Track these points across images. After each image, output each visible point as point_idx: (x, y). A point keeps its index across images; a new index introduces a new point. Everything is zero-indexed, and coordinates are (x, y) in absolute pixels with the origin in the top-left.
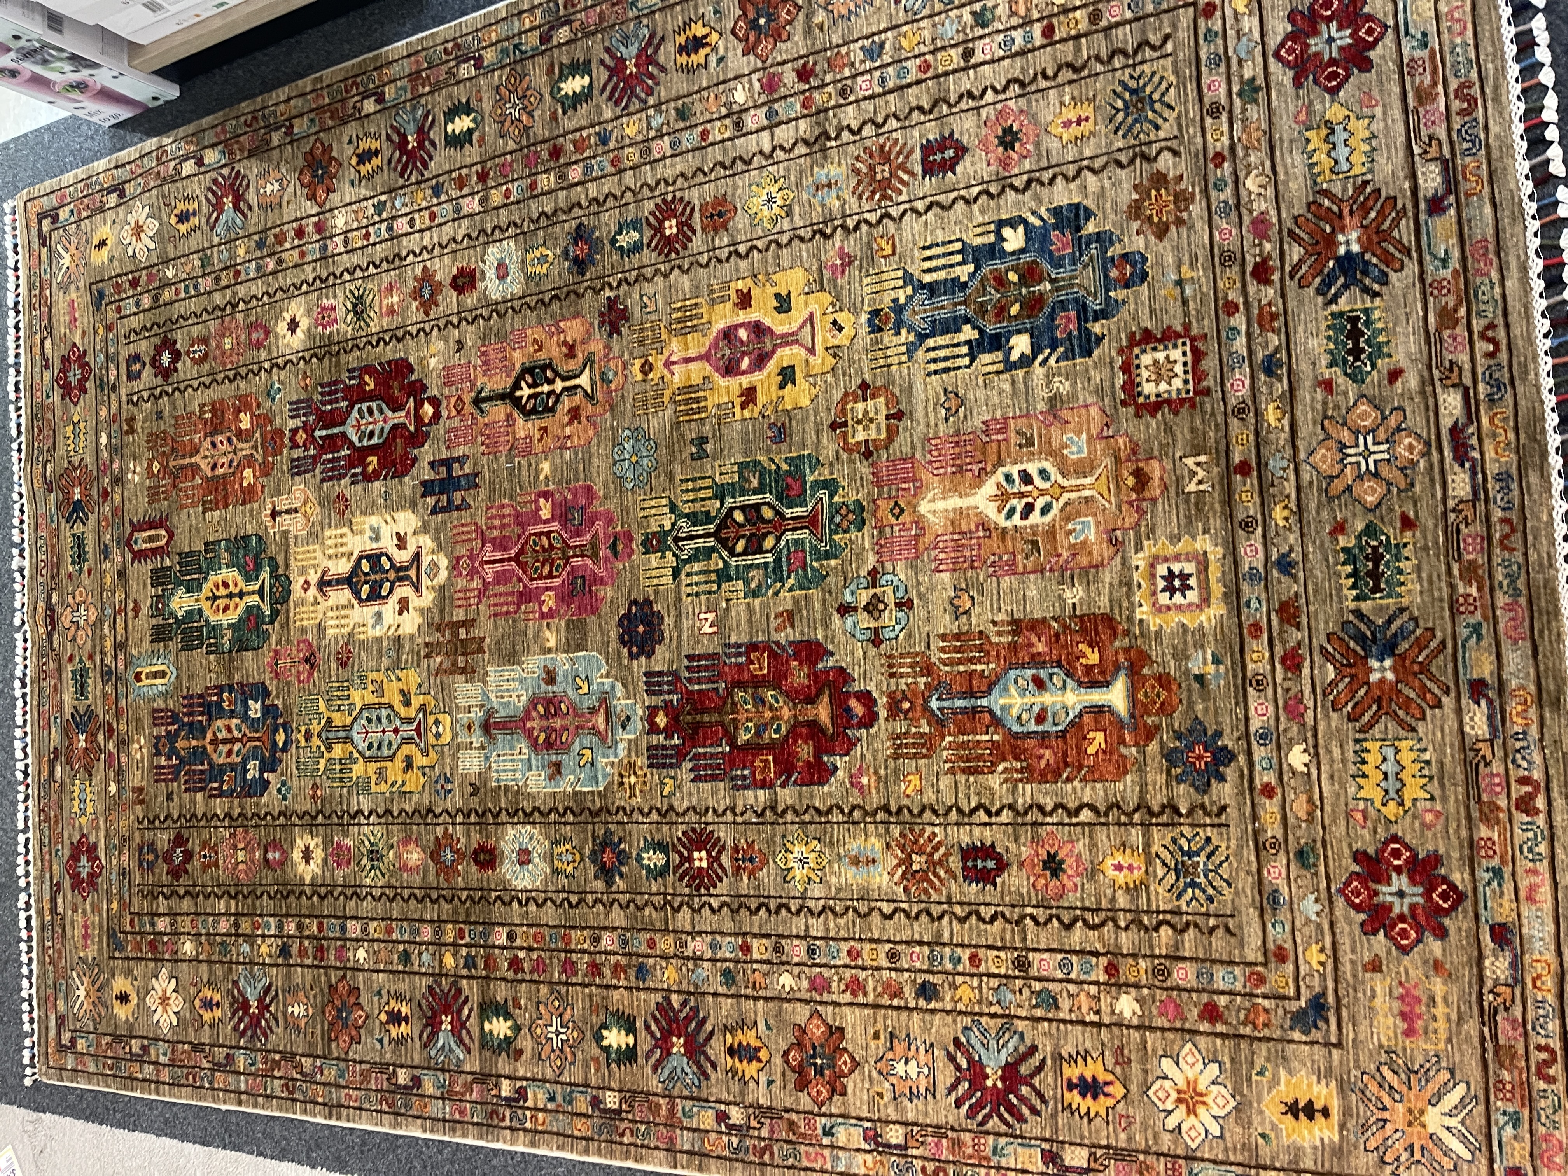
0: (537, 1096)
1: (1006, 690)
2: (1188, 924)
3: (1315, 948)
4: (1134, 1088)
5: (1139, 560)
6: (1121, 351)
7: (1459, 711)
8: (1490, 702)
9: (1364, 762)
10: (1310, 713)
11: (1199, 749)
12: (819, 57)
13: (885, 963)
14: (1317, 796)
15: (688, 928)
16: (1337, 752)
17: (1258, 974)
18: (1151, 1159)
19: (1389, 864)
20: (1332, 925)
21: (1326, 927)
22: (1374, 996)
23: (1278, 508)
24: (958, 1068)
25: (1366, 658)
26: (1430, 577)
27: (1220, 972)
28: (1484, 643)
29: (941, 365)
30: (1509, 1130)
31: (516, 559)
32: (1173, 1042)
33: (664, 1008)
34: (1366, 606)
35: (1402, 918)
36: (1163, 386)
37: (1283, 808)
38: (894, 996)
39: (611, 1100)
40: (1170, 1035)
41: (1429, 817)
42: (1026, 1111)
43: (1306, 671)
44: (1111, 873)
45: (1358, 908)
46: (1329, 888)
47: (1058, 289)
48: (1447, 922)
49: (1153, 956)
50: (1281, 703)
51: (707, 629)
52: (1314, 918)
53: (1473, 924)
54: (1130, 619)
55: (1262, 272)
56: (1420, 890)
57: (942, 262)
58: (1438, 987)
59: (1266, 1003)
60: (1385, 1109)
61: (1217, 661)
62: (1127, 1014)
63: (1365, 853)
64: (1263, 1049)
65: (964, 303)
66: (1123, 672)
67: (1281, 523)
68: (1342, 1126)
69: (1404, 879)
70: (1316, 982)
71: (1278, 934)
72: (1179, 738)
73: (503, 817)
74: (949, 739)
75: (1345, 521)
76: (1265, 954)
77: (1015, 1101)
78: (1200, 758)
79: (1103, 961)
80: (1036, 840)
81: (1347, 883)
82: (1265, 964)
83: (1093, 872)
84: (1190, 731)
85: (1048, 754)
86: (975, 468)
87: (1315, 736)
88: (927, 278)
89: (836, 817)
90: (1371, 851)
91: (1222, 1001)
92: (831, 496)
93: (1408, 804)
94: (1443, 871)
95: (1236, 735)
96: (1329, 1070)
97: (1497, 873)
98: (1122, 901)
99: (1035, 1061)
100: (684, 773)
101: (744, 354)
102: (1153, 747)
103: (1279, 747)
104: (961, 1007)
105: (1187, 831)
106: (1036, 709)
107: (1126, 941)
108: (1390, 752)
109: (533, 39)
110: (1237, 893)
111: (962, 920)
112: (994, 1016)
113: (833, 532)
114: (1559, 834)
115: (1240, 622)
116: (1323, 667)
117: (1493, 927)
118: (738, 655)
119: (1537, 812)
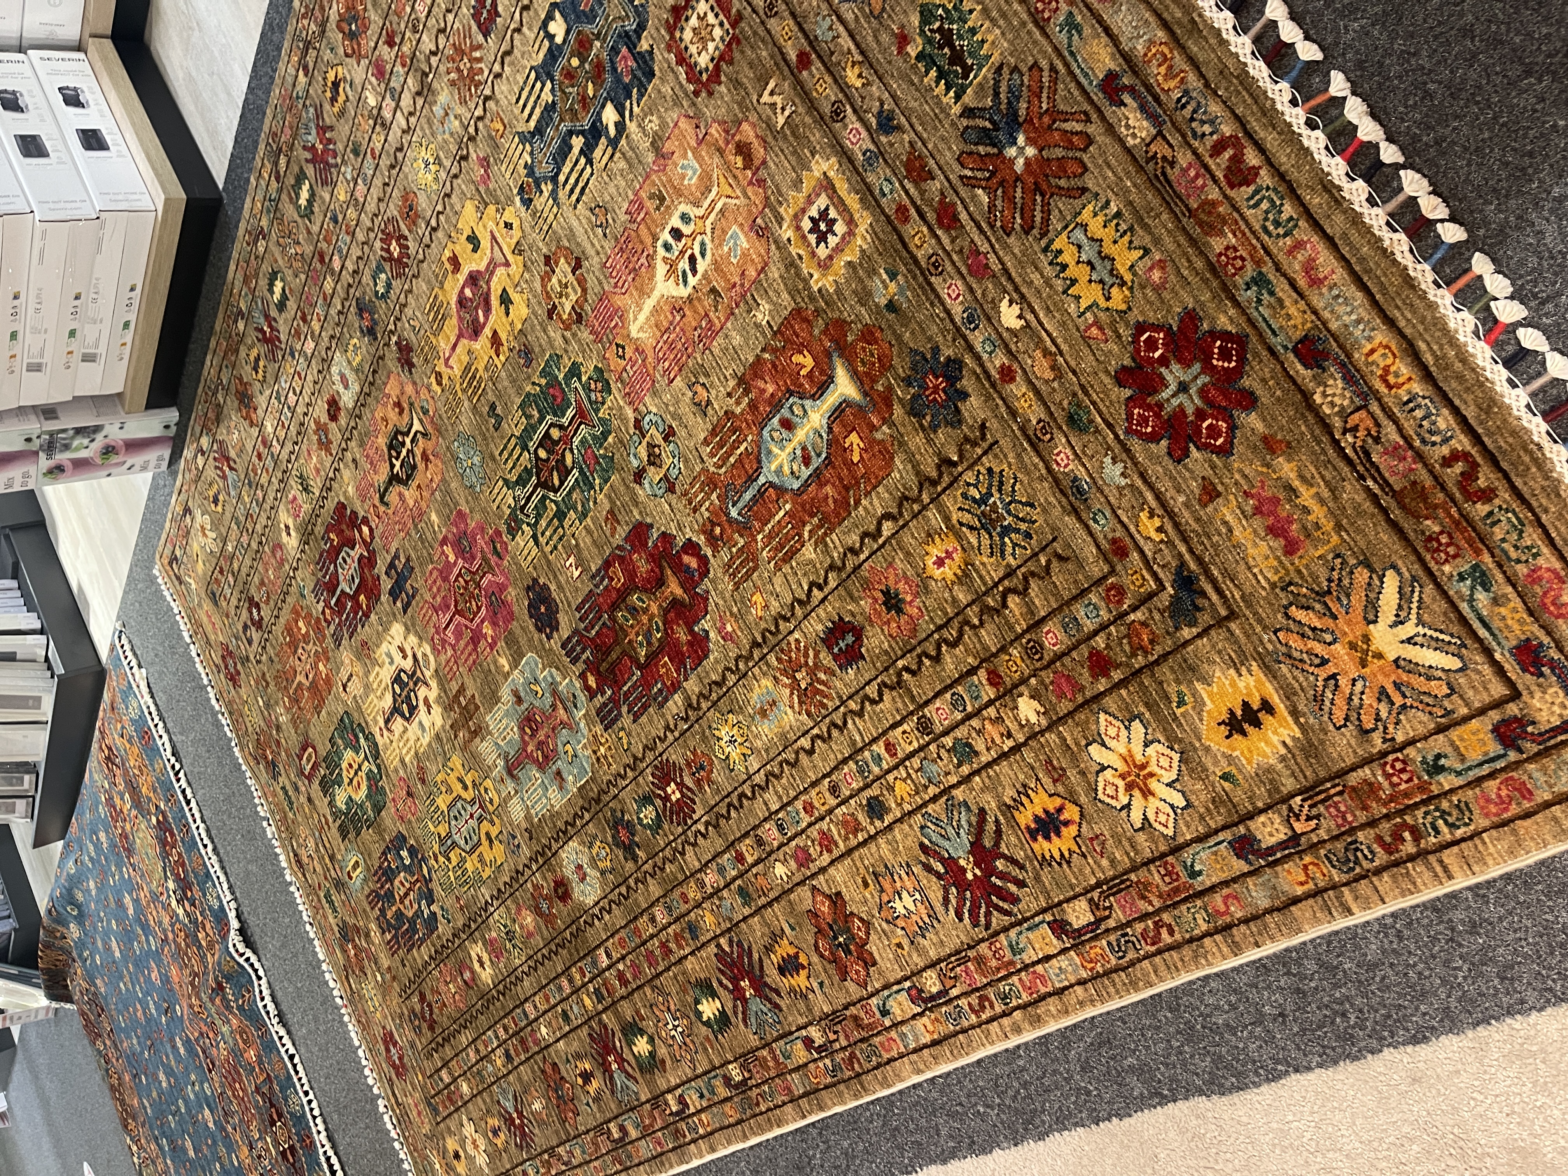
0: (692, 1099)
1: (770, 452)
2: (1025, 578)
3: (1144, 516)
4: (1083, 799)
5: (787, 233)
6: (669, 49)
8: (1132, 90)
9: (1064, 267)
10: (992, 258)
11: (931, 381)
12: (390, 17)
13: (833, 802)
14: (1048, 342)
15: (697, 865)
16: (1036, 277)
17: (1113, 586)
18: (1143, 873)
19: (1151, 361)
20: (1143, 476)
21: (1139, 483)
22: (1230, 530)
23: (849, 72)
24: (939, 876)
25: (1000, 152)
26: (1000, 10)
27: (1080, 611)
28: (1087, 31)
29: (578, 190)
30: (1482, 597)
31: (457, 612)
32: (1087, 722)
33: (721, 956)
35: (1201, 415)
36: (711, 46)
37: (1030, 382)
38: (855, 833)
39: (735, 1072)
40: (1081, 716)
41: (1156, 275)
42: (1013, 888)
43: (963, 216)
44: (937, 573)
45: (1153, 438)
46: (1117, 436)
47: (604, 40)
48: (1246, 382)
49: (1018, 637)
50: (964, 270)
51: (576, 574)
52: (1123, 482)
53: (1272, 364)
54: (812, 298)
56: (1197, 367)
57: (532, 99)
58: (1287, 469)
59: (1139, 615)
60: (1324, 662)
61: (893, 276)
62: (1033, 719)
63: (1124, 367)
64: (1165, 672)
65: (562, 120)
66: (835, 355)
67: (858, 84)
68: (1295, 713)
69: (1175, 367)
70: (1167, 555)
71: (1103, 527)
72: (910, 385)
73: (555, 846)
74: (760, 537)
75: (902, 27)
76: (1107, 560)
77: (999, 883)
78: (936, 389)
79: (982, 674)
80: (867, 585)
81: (1130, 416)
82: (1113, 572)
83: (923, 584)
84: (914, 368)
85: (829, 489)
86: (643, 260)
87: (1010, 278)
88: (532, 124)
89: (732, 679)
90: (1127, 362)
91: (1100, 642)
92: (580, 379)
93: (1128, 277)
94: (1206, 326)
95: (949, 337)
96: (1241, 652)
97: (1260, 281)
98: (963, 597)
99: (990, 827)
100: (626, 718)
101: (476, 308)
102: (898, 411)
103: (989, 319)
104: (907, 807)
105: (969, 476)
106: (799, 452)
107: (989, 637)
108: (1079, 234)
109: (274, 185)
110: (1044, 511)
111: (860, 714)
112: (934, 799)
113: (597, 411)
114: (1294, 175)
115: (887, 217)
116: (974, 197)
117: (1295, 350)
118: (602, 580)
119: (1255, 171)
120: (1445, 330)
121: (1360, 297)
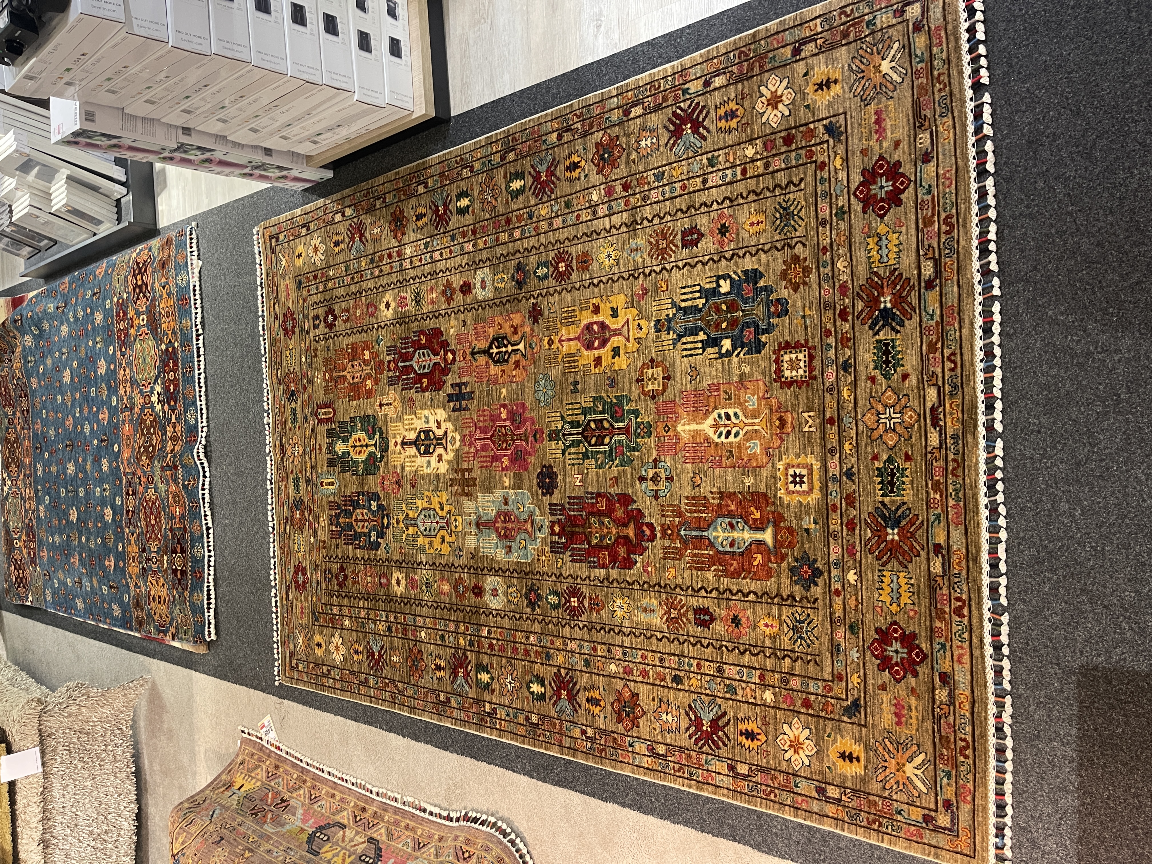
0: (501, 713)
1: (716, 528)
2: (798, 657)
3: (856, 675)
4: (770, 737)
5: (780, 465)
6: (774, 352)
7: (928, 559)
8: (943, 556)
9: (882, 582)
10: (858, 554)
11: (806, 568)
12: (633, 178)
13: (658, 663)
14: (860, 598)
15: (569, 636)
16: (870, 575)
17: (829, 686)
18: (777, 774)
19: (892, 635)
20: (864, 664)
21: (861, 665)
22: (882, 703)
23: (847, 444)
24: (690, 719)
25: (885, 527)
26: (917, 487)
27: (811, 683)
28: (942, 525)
29: (689, 352)
30: (945, 780)
31: (490, 439)
32: (789, 716)
33: (558, 675)
34: (887, 500)
35: (897, 664)
36: (794, 373)
37: (844, 602)
38: (661, 680)
39: (534, 719)
40: (788, 713)
41: (912, 613)
42: (720, 744)
43: (857, 532)
44: (763, 628)
45: (877, 657)
46: (863, 645)
47: (745, 316)
48: (918, 668)
49: (781, 672)
50: (845, 548)
51: (578, 483)
52: (856, 660)
53: (930, 671)
54: (775, 496)
55: (843, 315)
56: (906, 651)
57: (690, 296)
58: (913, 702)
59: (832, 701)
60: (886, 761)
61: (815, 523)
62: (769, 700)
63: (881, 629)
64: (830, 724)
65: (700, 319)
66: (771, 524)
67: (848, 452)
68: (866, 767)
69: (899, 644)
70: (856, 692)
71: (839, 667)
72: (796, 561)
73: (485, 571)
74: (689, 551)
75: (878, 453)
76: (833, 676)
77: (716, 738)
78: (806, 572)
79: (758, 672)
80: (728, 607)
81: (872, 644)
82: (832, 681)
83: (755, 626)
84: (802, 558)
85: (735, 563)
86: (704, 409)
87: (860, 566)
88: (683, 305)
89: (636, 587)
90: (884, 628)
91: (812, 698)
92: (636, 418)
93: (902, 605)
94: (917, 642)
95: (823, 562)
96: (860, 737)
97: (943, 646)
98: (768, 643)
99: (725, 720)
100: (567, 557)
101: (596, 338)
102: (784, 564)
103: (843, 571)
104: (692, 689)
105: (799, 610)
106: (730, 539)
107: (769, 663)
108: (895, 578)
109: (497, 158)
110: (821, 644)
111: (694, 645)
112: (707, 695)
113: (637, 437)
114: (974, 629)
115: (827, 504)
116: (865, 530)
117: (940, 674)
118: (592, 498)
119: (964, 616)
120: (986, 707)
121: (969, 677)
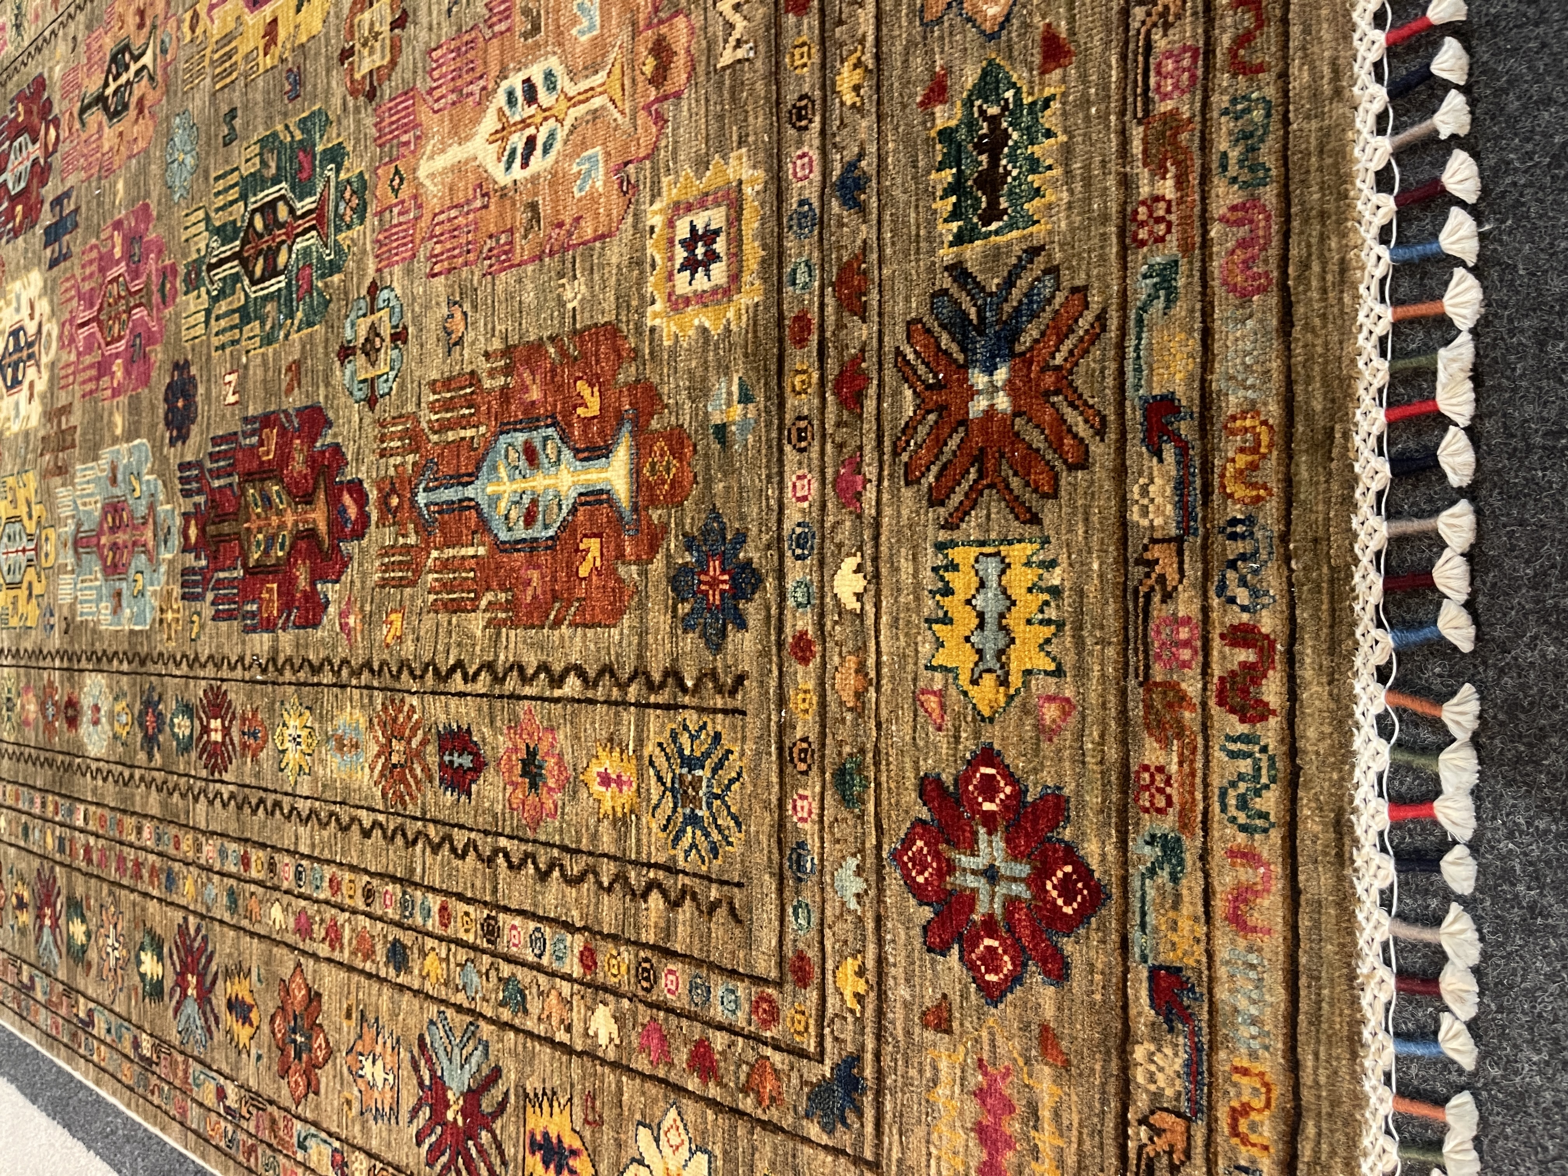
0: (100, 1024)
1: (494, 468)
2: (684, 892)
3: (851, 965)
4: (604, 1169)
5: (656, 215)
7: (1120, 473)
8: (1183, 449)
9: (948, 591)
10: (871, 488)
11: (715, 566)
13: (361, 905)
14: (871, 661)
15: (203, 826)
16: (907, 571)
17: (769, 1000)
19: (975, 807)
20: (879, 920)
21: (870, 925)
22: (935, 1081)
23: (846, 70)
24: (421, 1084)
25: (964, 367)
26: (1087, 167)
27: (719, 987)
28: (1180, 309)
31: (98, 320)
32: (655, 1101)
33: (183, 931)
35: (990, 926)
37: (822, 684)
38: (366, 957)
39: (146, 1045)
40: (653, 1090)
41: (1051, 712)
42: (484, 1171)
43: (870, 405)
44: (597, 788)
45: (919, 893)
46: (879, 847)
48: (1068, 946)
49: (637, 944)
50: (829, 477)
51: (231, 399)
52: (853, 905)
53: (1115, 959)
54: (639, 331)
56: (1023, 869)
58: (1046, 1086)
59: (777, 1058)
61: (746, 398)
62: (603, 1040)
63: (938, 779)
64: (767, 1144)
66: (627, 427)
67: (849, 98)
69: (999, 843)
70: (848, 1032)
71: (800, 929)
72: (689, 548)
73: (84, 664)
74: (435, 554)
75: (948, 70)
76: (780, 965)
77: (473, 1151)
78: (714, 583)
79: (579, 942)
80: (514, 724)
81: (908, 842)
82: (779, 984)
83: (574, 784)
84: (706, 532)
85: (535, 575)
86: (475, 88)
87: (876, 538)
89: (328, 676)
90: (947, 778)
91: (719, 1040)
92: (338, 172)
93: (1016, 680)
94: (1067, 834)
95: (765, 537)
97: (1171, 849)
98: (607, 841)
99: (497, 1093)
100: (207, 607)
102: (658, 565)
103: (822, 563)
104: (428, 988)
105: (692, 719)
106: (526, 500)
107: (608, 911)
108: (992, 568)
110: (747, 843)
111: (436, 849)
112: (459, 1009)
113: (338, 230)
114: (1310, 766)
115: (781, 316)
116: (897, 393)
117: (1154, 972)
118: (252, 433)
119: (1263, 712)
120: (1352, 1142)
121: (1278, 995)
